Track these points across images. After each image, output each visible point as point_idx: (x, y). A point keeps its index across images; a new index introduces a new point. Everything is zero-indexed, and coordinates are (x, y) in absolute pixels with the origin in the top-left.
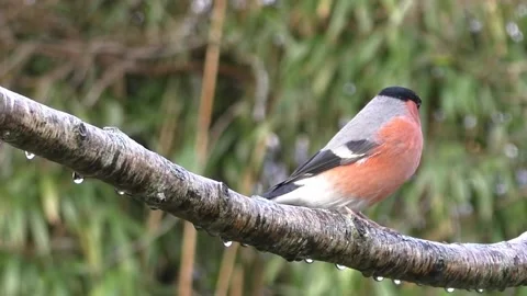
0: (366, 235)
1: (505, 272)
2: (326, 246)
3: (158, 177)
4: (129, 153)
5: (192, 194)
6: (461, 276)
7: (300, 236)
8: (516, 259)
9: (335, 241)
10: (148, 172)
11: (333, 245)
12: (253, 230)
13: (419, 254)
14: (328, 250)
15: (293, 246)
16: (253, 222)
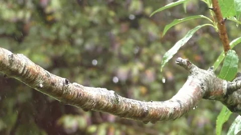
0: (119, 100)
1: (171, 114)
2: (103, 105)
3: (40, 77)
4: (29, 67)
5: (53, 84)
6: (154, 117)
7: (94, 102)
8: (174, 108)
9: (107, 103)
10: (36, 74)
11: (105, 105)
12: (75, 99)
13: (138, 108)
14: (104, 107)
15: (90, 106)
16: (76, 96)
